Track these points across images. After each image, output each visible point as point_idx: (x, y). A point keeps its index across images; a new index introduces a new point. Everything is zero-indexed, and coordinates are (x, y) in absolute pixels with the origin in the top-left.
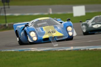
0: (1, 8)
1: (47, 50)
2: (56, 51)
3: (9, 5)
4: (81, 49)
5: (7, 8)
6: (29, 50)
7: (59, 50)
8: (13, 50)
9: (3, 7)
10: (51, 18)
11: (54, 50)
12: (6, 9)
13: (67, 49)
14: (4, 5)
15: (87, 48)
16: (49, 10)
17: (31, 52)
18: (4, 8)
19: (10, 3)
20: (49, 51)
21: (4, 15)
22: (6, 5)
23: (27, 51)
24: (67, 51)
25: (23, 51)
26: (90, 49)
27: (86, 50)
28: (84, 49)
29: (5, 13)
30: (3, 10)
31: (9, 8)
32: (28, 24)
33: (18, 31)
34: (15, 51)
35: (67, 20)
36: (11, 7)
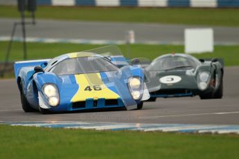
0: (16, 24)
1: (119, 130)
2: (139, 131)
3: (33, 17)
4: (200, 132)
5: (29, 23)
6: (77, 127)
7: (146, 130)
8: (38, 125)
9: (19, 20)
12: (27, 26)
13: (165, 129)
14: (23, 17)
15: (212, 128)
17: (81, 132)
18: (23, 24)
19: (36, 13)
20: (123, 130)
21: (21, 39)
22: (28, 17)
23: (71, 129)
24: (164, 132)
25: (61, 128)
26: (221, 132)
27: (210, 133)
29: (24, 36)
30: (19, 27)
31: (34, 23)
33: (22, 79)
34: (43, 127)
36: (39, 21)
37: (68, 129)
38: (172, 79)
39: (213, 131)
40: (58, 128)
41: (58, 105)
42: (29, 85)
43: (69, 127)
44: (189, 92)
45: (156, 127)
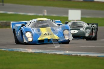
2: (46, 54)
3: (3, 2)
4: (73, 55)
6: (20, 51)
7: (50, 53)
8: (3, 49)
10: (49, 20)
11: (45, 53)
13: (58, 53)
16: (44, 11)
17: (21, 53)
20: (39, 53)
25: (13, 51)
26: (82, 55)
27: (77, 55)
28: (75, 54)
31: (3, 5)
32: (26, 23)
33: (15, 29)
34: (5, 50)
35: (65, 23)
37: (16, 52)
38: (74, 32)
39: (79, 55)
40: (11, 51)
41: (32, 41)
42: (19, 32)
43: (16, 51)
44: (81, 37)
45: (54, 52)
